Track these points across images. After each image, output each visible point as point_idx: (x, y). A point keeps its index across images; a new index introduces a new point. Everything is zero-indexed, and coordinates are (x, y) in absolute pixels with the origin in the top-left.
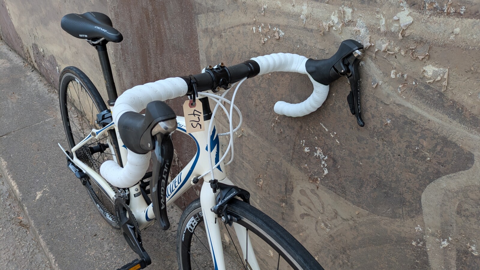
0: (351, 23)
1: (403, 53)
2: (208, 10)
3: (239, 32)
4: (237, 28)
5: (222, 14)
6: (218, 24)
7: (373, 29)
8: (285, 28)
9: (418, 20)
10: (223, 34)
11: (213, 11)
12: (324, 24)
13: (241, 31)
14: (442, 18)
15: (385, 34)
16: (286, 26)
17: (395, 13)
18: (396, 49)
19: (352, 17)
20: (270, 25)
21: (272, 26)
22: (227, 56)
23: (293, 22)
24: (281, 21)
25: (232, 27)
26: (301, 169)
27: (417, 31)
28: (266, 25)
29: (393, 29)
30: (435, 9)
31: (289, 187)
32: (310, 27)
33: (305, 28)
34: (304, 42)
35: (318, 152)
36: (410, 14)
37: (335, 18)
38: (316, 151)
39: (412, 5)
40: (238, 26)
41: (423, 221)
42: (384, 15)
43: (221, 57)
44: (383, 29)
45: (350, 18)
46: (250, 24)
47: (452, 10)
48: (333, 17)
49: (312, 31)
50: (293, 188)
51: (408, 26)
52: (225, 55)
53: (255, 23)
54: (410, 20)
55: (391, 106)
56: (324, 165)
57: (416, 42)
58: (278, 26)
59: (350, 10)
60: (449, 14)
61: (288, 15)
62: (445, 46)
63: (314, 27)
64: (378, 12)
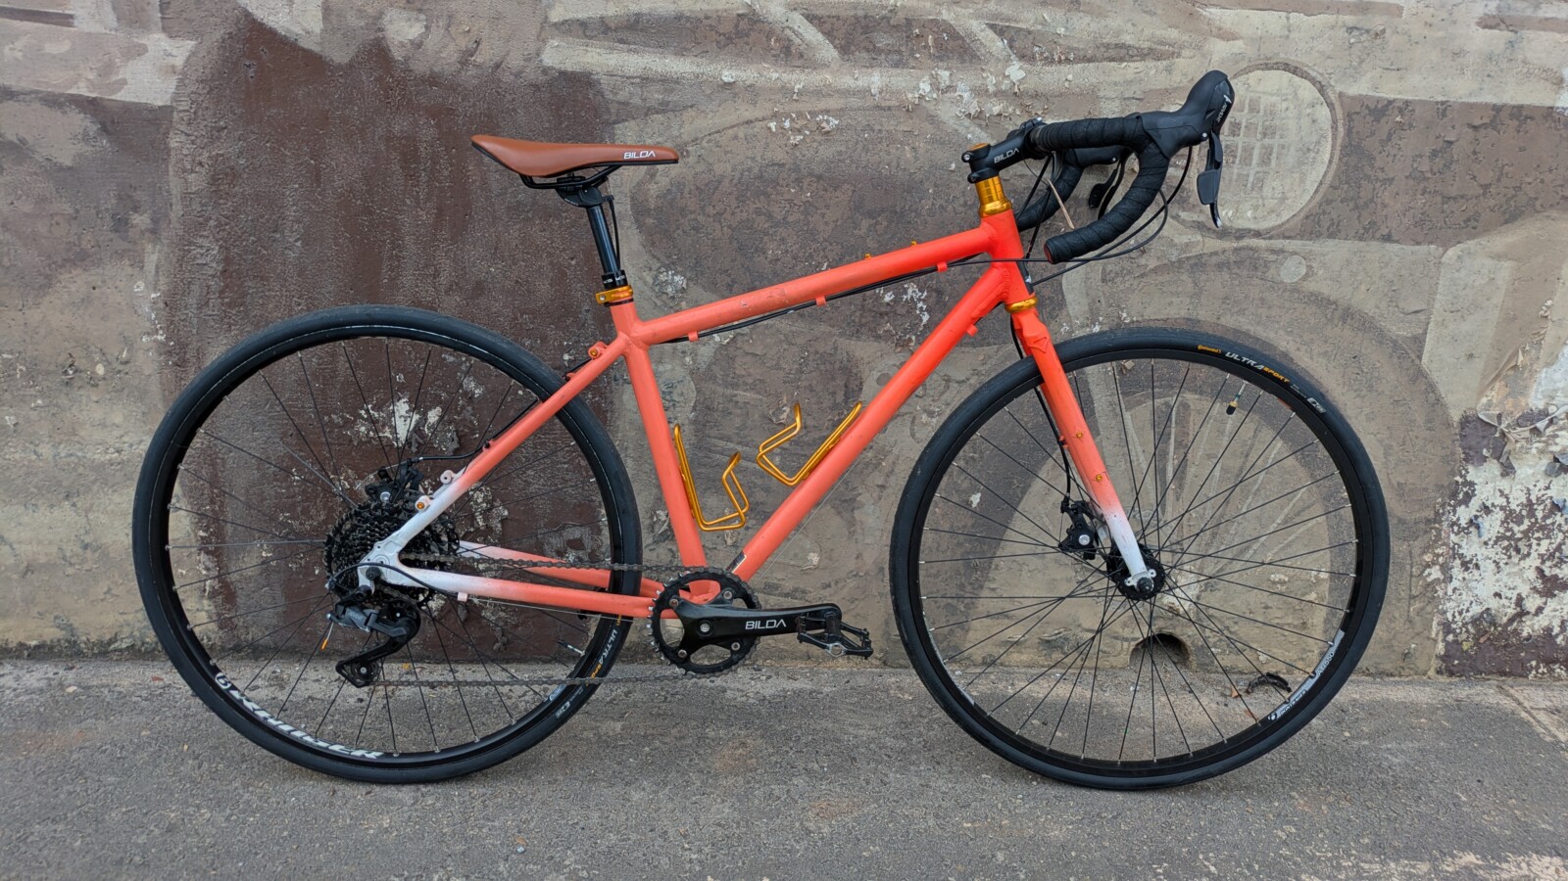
0: (950, 88)
1: (1018, 113)
2: (648, 112)
3: (736, 137)
4: (730, 132)
5: (691, 112)
6: (676, 133)
7: (979, 92)
8: (839, 113)
9: (1030, 72)
10: (690, 148)
11: (664, 111)
12: (910, 96)
13: (741, 135)
14: (1054, 67)
15: (995, 94)
16: (842, 109)
17: (1005, 68)
18: (1010, 110)
19: (951, 81)
20: (809, 113)
21: (813, 114)
22: (698, 188)
23: (855, 102)
24: (833, 103)
25: (719, 132)
26: (878, 337)
27: (1031, 85)
28: (800, 115)
29: (1003, 87)
30: (1046, 58)
31: (853, 385)
32: (888, 103)
33: (878, 107)
34: (877, 127)
35: (910, 291)
36: (1021, 68)
37: (925, 87)
38: (905, 291)
39: (1022, 57)
40: (732, 127)
41: (1068, 314)
42: (991, 73)
43: (682, 194)
44: (991, 89)
45: (948, 83)
46: (764, 119)
47: (1063, 58)
48: (922, 85)
49: (889, 108)
50: (861, 383)
51: (1021, 81)
52: (693, 188)
53: (775, 116)
54: (1021, 74)
55: (1012, 181)
56: (921, 308)
57: (1032, 97)
58: (827, 112)
59: (947, 73)
60: (1060, 61)
61: (847, 93)
62: (1061, 95)
63: (894, 103)
64: (983, 70)
